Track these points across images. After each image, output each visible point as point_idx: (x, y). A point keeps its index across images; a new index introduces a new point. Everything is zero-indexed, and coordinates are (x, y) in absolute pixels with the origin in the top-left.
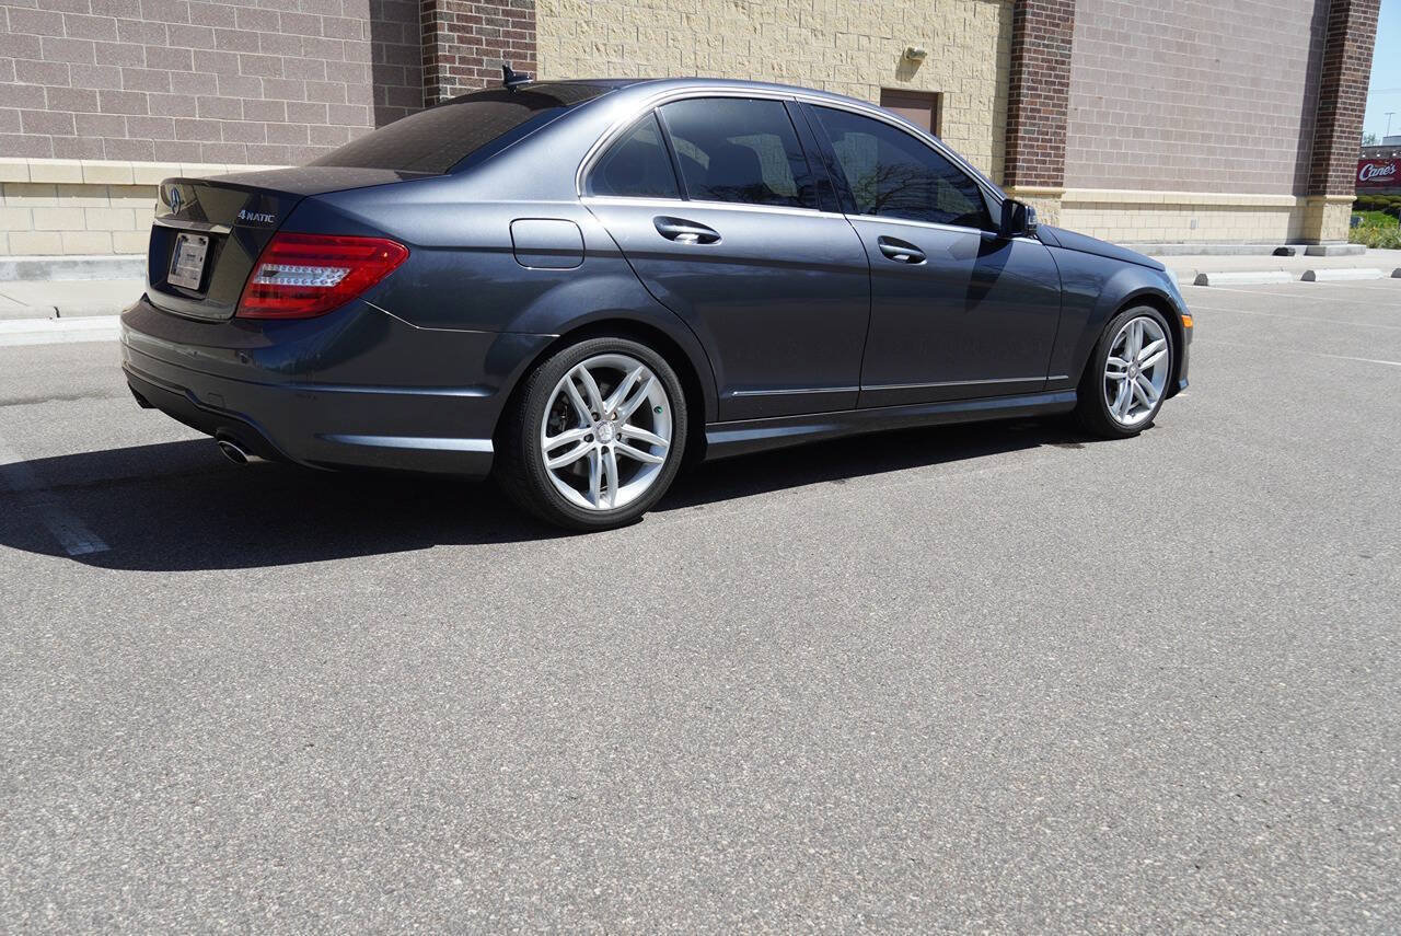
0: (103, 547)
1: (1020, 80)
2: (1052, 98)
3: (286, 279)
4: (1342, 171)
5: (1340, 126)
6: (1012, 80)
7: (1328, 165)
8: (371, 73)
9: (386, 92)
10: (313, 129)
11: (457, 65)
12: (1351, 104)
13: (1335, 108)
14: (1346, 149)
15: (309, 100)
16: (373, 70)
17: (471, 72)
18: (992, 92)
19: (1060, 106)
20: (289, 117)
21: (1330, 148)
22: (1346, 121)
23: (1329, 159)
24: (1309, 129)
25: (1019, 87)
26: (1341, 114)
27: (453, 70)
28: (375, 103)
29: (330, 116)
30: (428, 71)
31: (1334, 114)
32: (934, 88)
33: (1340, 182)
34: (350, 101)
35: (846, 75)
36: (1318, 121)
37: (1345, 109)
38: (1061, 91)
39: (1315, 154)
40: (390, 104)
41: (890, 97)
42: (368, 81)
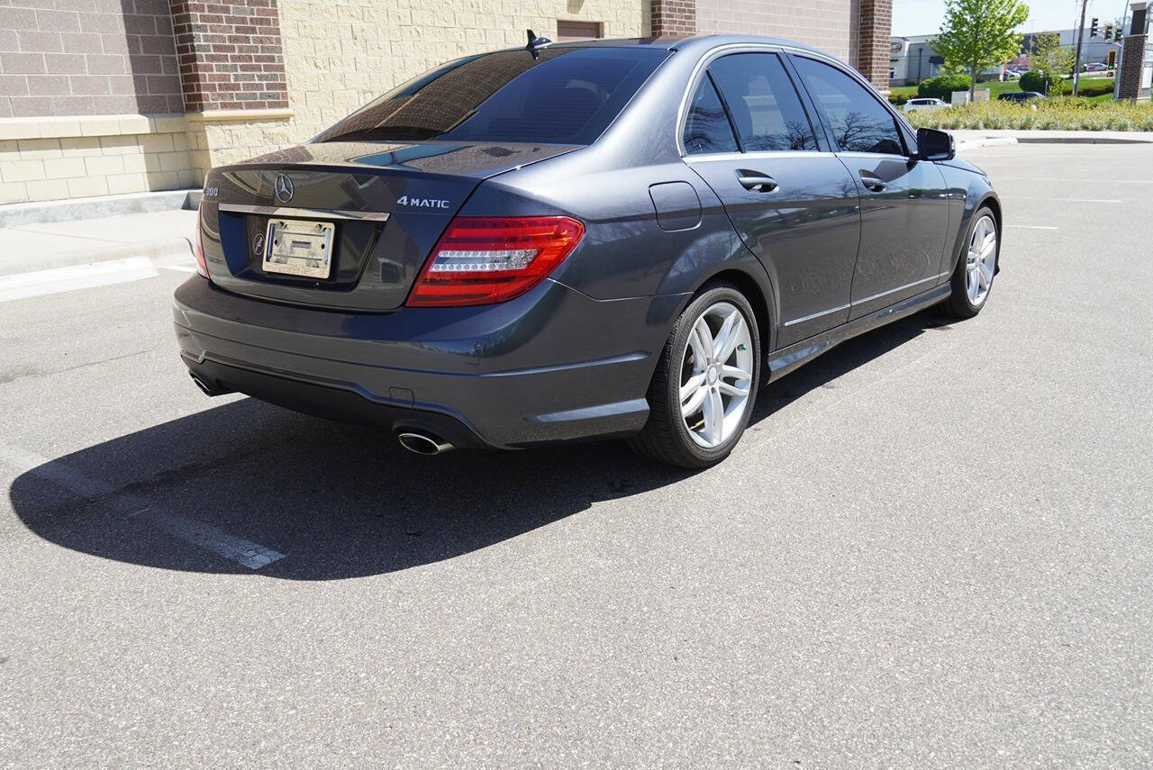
0: (277, 556)
1: (660, 9)
2: (684, 23)
3: (471, 265)
4: (881, 72)
5: (877, 37)
6: (653, 10)
7: (871, 68)
8: (123, 22)
9: (140, 40)
10: (74, 79)
11: (206, 13)
12: (882, 20)
13: (873, 23)
14: (882, 55)
15: (67, 51)
16: (125, 21)
17: (219, 19)
18: (640, 21)
19: (690, 29)
20: (49, 69)
21: (871, 54)
22: (880, 33)
23: (871, 63)
24: (855, 40)
25: (660, 15)
26: (877, 28)
27: (204, 18)
28: (130, 52)
29: (89, 66)
30: (178, 20)
31: (872, 28)
32: (596, 19)
33: (881, 81)
34: (106, 51)
35: (530, 11)
36: (861, 33)
37: (879, 24)
38: (690, 18)
39: (860, 60)
40: (144, 52)
41: (565, 27)
42: (121, 31)
